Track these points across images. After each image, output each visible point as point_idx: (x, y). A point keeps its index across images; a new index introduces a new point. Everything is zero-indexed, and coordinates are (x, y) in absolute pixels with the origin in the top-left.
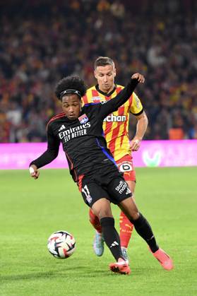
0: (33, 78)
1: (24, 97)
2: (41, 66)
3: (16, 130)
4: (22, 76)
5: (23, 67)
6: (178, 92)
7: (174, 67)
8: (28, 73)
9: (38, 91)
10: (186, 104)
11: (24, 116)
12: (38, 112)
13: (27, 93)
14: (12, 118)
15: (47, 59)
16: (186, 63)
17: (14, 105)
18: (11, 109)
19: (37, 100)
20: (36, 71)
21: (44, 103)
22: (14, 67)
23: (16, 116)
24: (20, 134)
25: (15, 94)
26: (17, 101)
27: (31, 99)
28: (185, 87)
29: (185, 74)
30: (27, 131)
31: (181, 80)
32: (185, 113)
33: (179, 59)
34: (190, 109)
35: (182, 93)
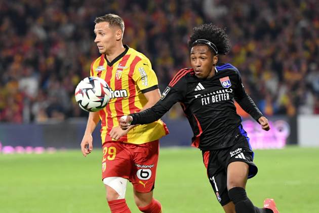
0: (53, 34)
1: (42, 60)
2: (64, 19)
3: (32, 103)
4: (39, 32)
5: (41, 21)
6: (243, 52)
7: (238, 19)
8: (47, 29)
9: (61, 51)
10: (253, 68)
11: (42, 85)
12: (60, 79)
13: (46, 55)
14: (26, 87)
15: (71, 10)
16: (254, 14)
17: (30, 70)
18: (25, 76)
19: (58, 63)
20: (58, 25)
21: (68, 68)
22: (29, 20)
23: (31, 85)
24: (36, 108)
25: (30, 55)
26: (33, 65)
27: (51, 61)
28: (252, 46)
29: (252, 29)
30: (46, 104)
31: (247, 35)
32: (253, 79)
33: (244, 9)
34: (259, 75)
35: (249, 54)
